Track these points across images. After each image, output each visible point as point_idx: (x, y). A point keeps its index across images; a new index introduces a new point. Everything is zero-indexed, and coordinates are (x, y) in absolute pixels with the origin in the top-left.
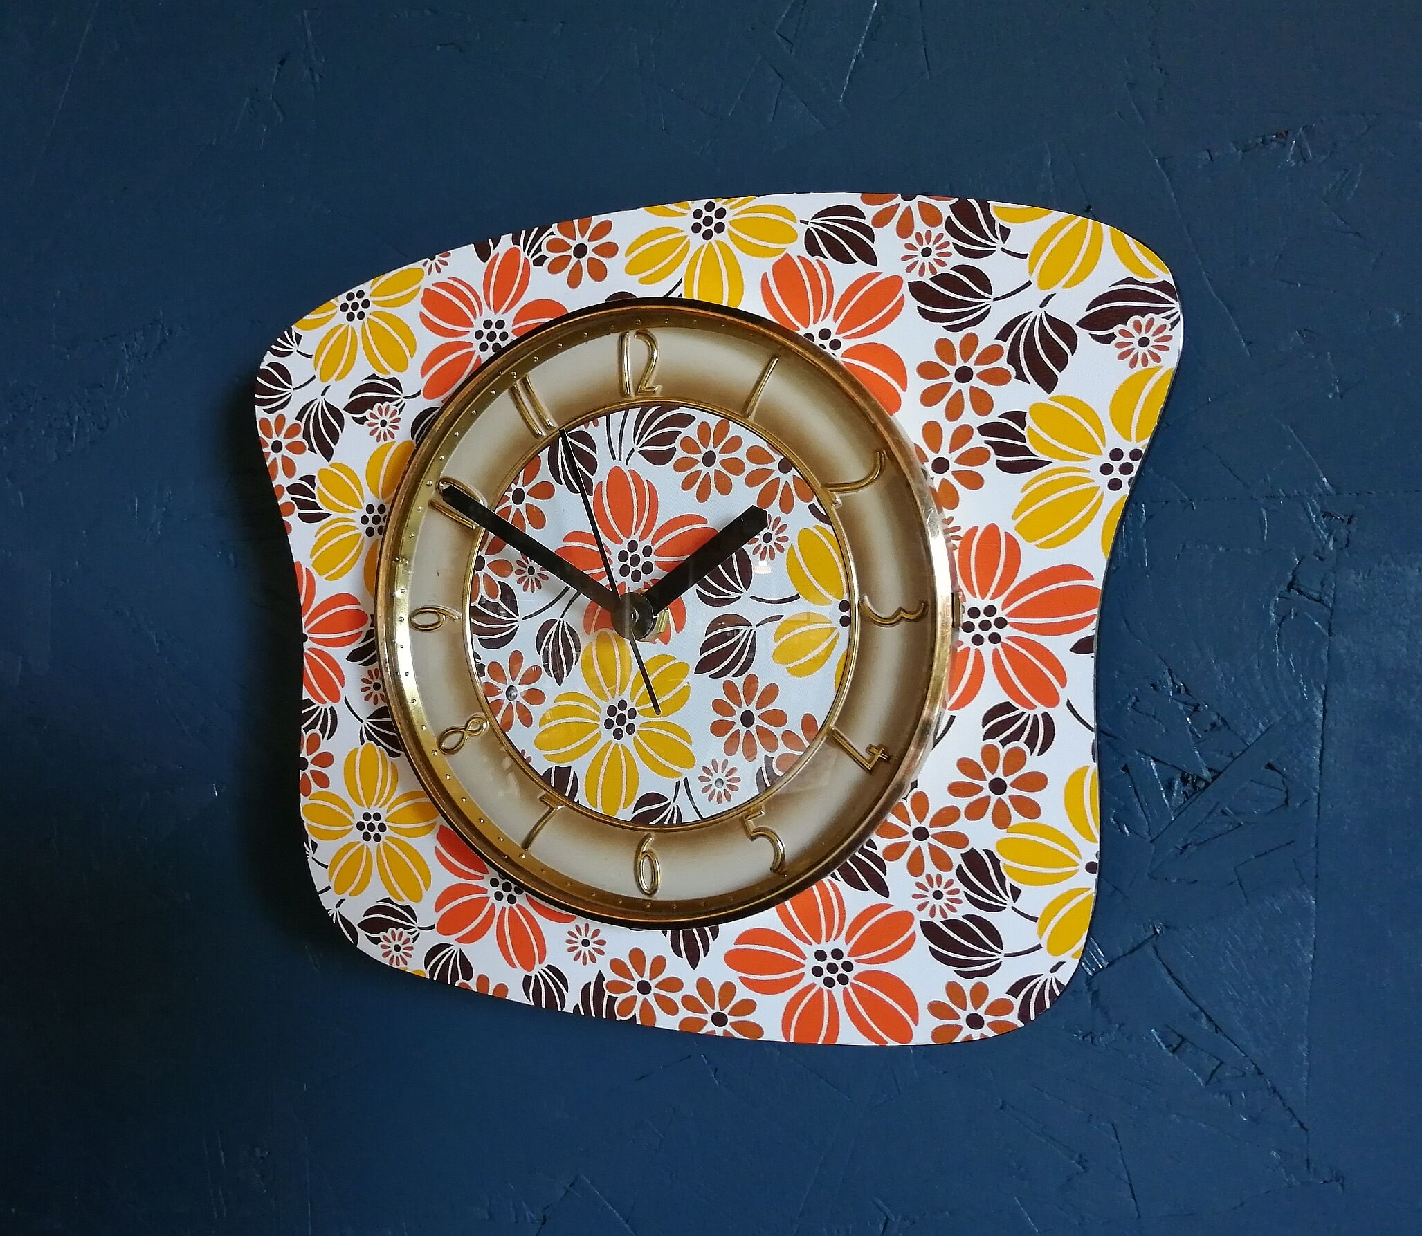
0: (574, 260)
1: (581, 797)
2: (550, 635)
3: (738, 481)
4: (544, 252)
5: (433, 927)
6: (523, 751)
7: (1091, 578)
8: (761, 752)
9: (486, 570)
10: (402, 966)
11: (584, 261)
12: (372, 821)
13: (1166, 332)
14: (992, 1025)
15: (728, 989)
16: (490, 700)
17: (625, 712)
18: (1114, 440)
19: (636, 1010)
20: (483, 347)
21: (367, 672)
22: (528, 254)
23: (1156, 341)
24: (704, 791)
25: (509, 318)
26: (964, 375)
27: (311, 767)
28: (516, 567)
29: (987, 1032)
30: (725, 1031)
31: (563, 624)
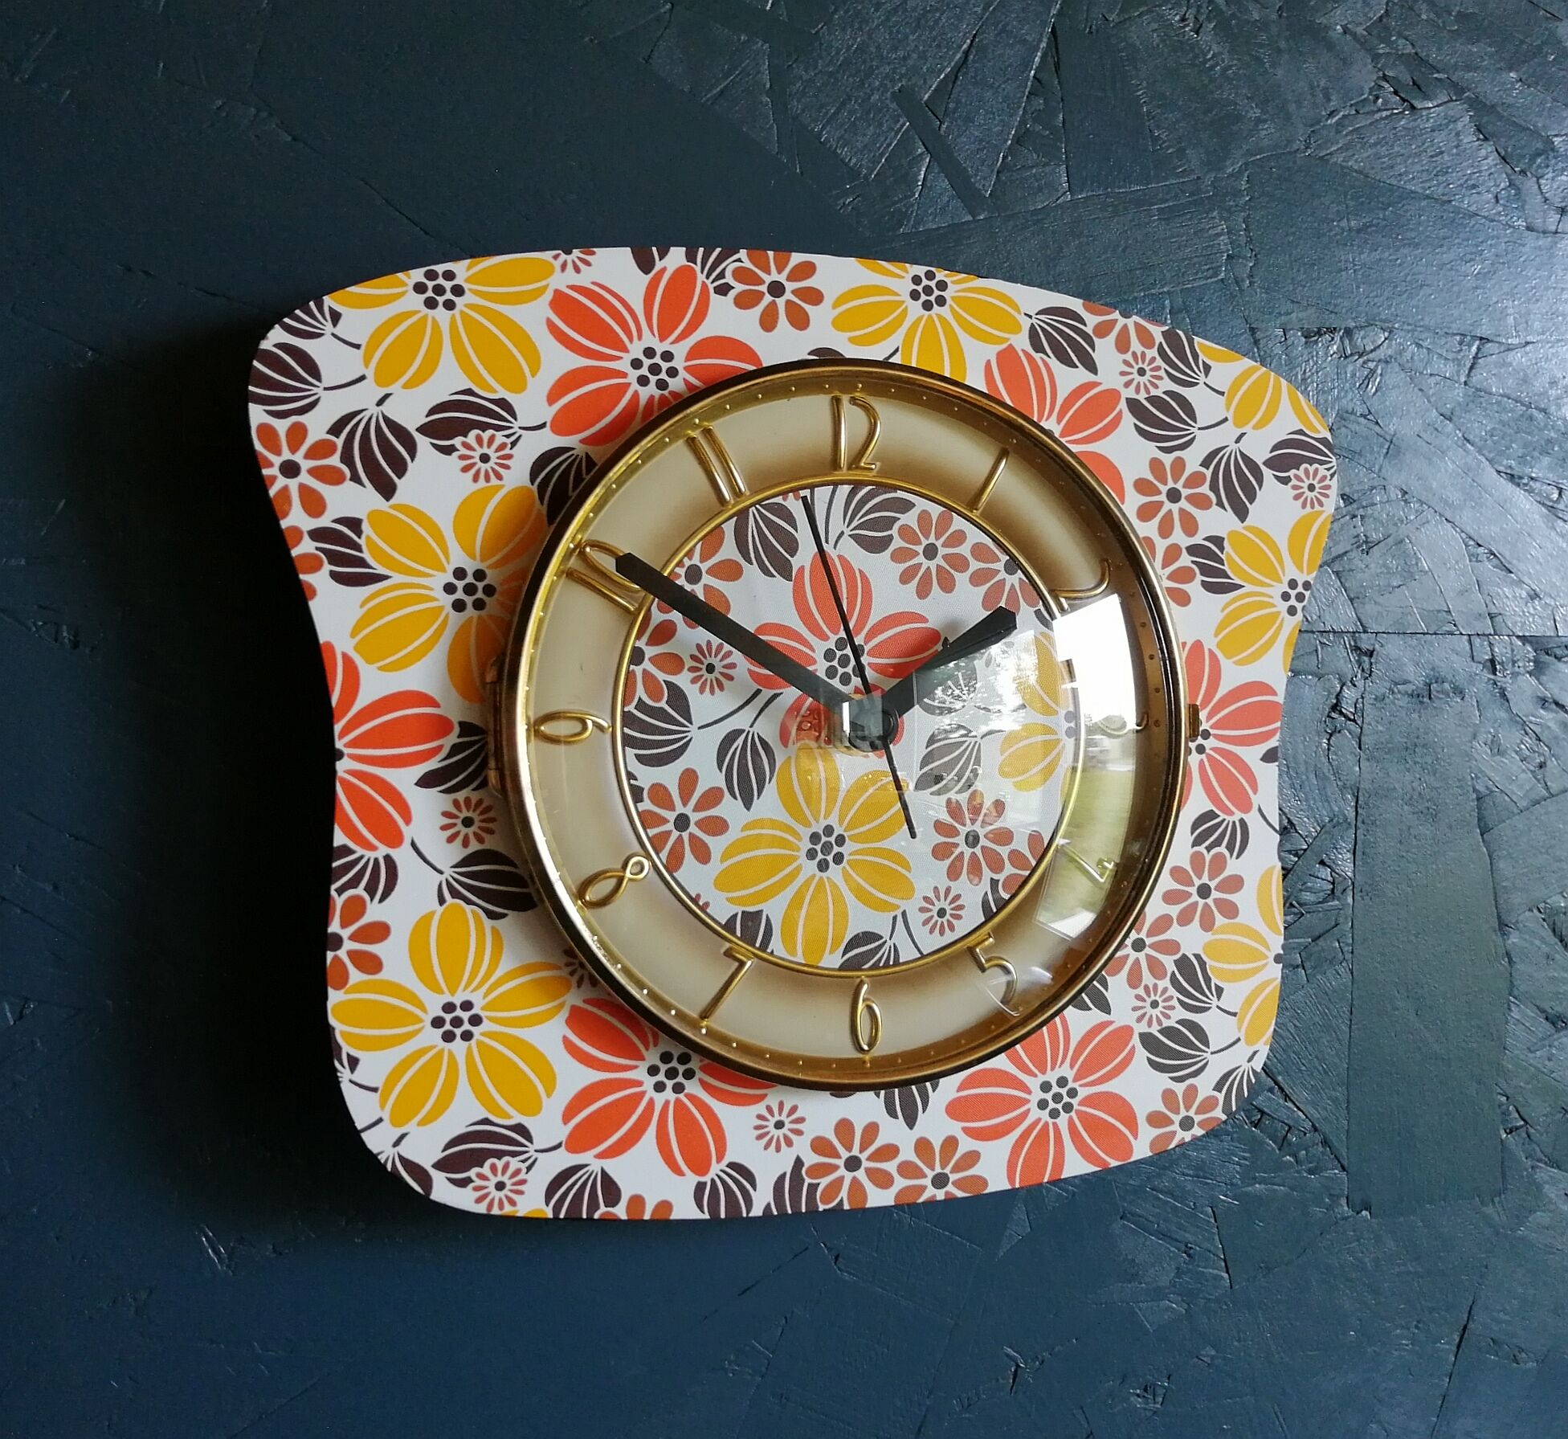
0: (768, 298)
1: (776, 946)
2: (736, 749)
3: (962, 579)
4: (729, 279)
5: (558, 1146)
6: (698, 896)
7: (1274, 693)
8: (988, 875)
9: (647, 665)
10: (508, 1210)
11: (781, 302)
12: (459, 1012)
13: (1327, 482)
14: (1201, 1124)
15: (951, 1143)
16: (652, 832)
17: (832, 839)
18: (1291, 572)
19: (844, 1194)
20: (643, 381)
21: (451, 802)
22: (707, 278)
23: (1320, 488)
24: (925, 923)
25: (680, 351)
26: (1174, 496)
27: (348, 945)
28: (689, 663)
29: (1198, 1131)
30: (947, 1193)
31: (753, 735)
